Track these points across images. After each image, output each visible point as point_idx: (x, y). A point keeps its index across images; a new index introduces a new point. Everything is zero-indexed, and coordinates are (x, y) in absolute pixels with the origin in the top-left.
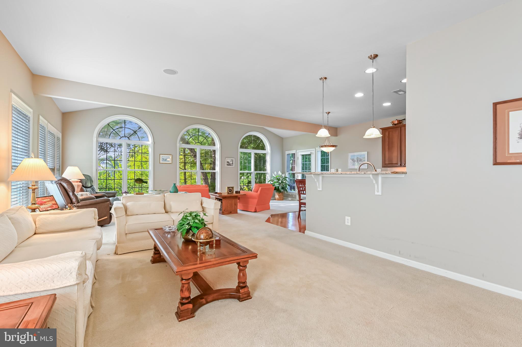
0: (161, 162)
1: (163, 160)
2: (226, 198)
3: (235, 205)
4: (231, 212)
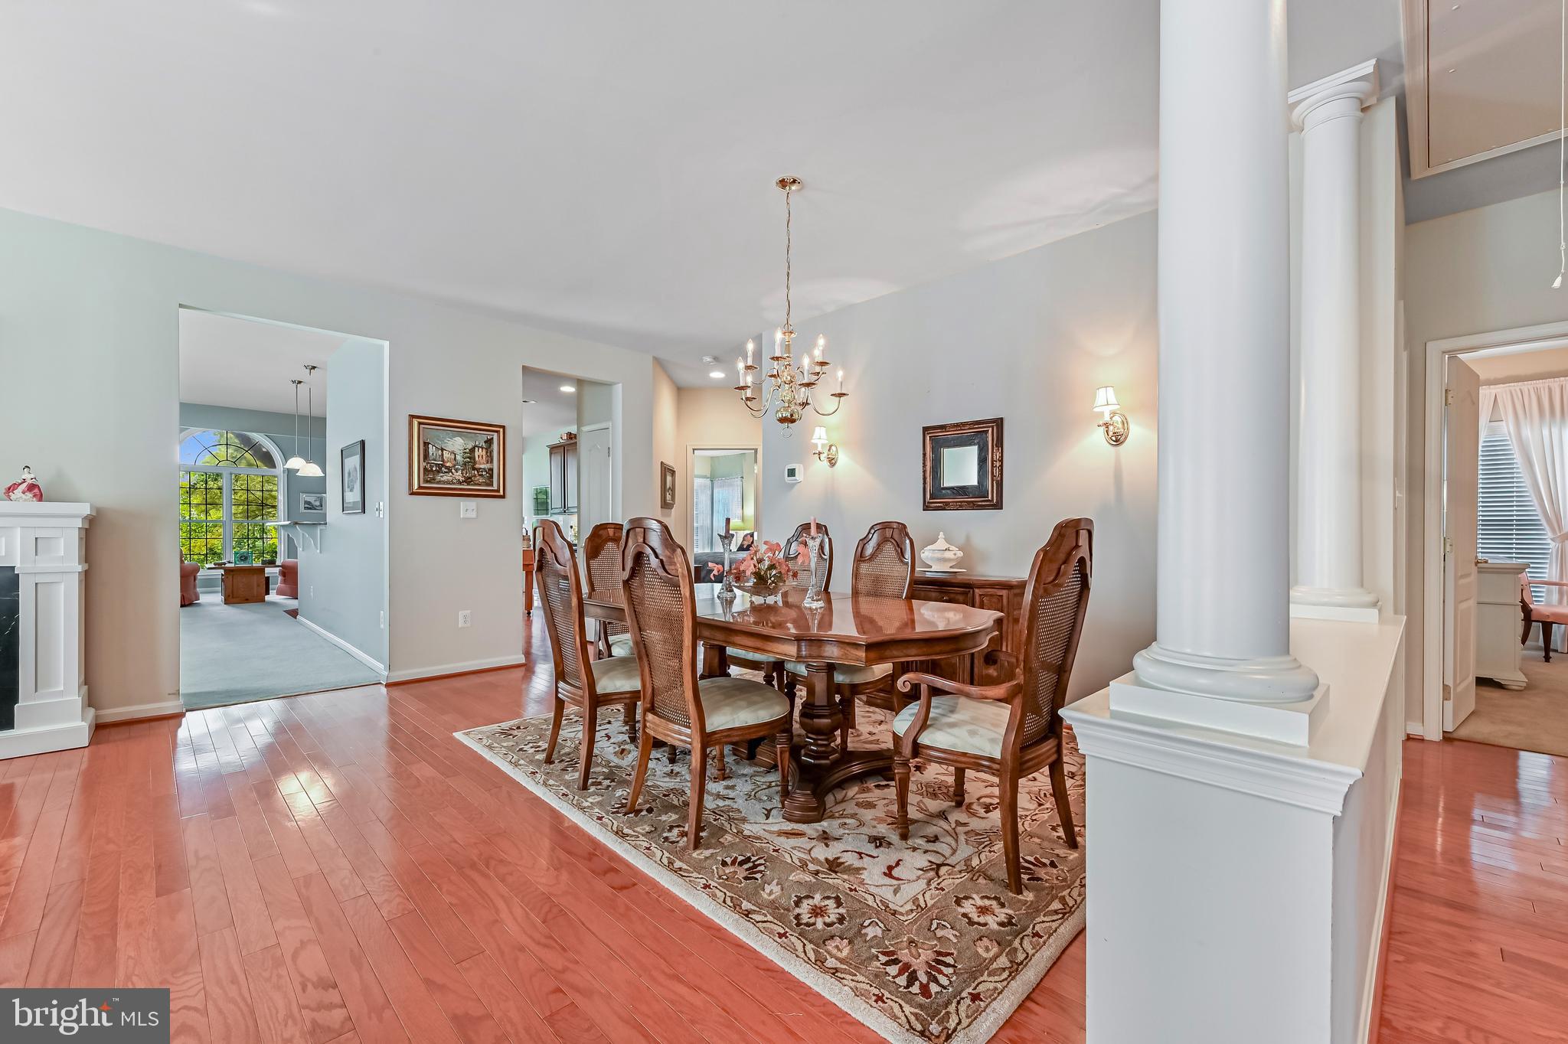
2: (232, 573)
3: (258, 585)
4: (247, 600)
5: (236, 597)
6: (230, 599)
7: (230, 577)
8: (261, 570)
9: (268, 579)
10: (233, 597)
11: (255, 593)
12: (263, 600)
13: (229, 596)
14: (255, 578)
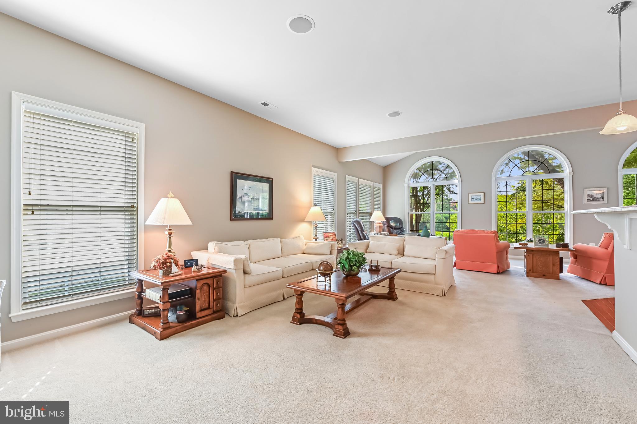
0: (470, 202)
1: (472, 199)
2: (533, 252)
3: (554, 265)
4: (544, 276)
5: (536, 272)
6: (531, 272)
7: (531, 256)
8: (556, 253)
9: (561, 259)
10: (533, 272)
11: (551, 271)
12: (558, 278)
13: (530, 270)
14: (551, 258)
